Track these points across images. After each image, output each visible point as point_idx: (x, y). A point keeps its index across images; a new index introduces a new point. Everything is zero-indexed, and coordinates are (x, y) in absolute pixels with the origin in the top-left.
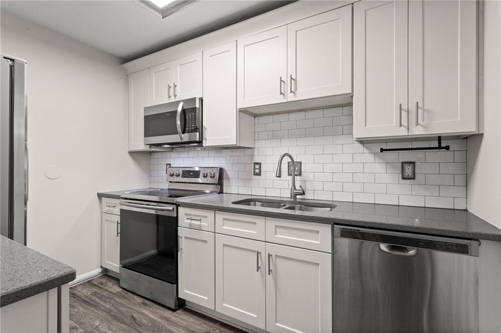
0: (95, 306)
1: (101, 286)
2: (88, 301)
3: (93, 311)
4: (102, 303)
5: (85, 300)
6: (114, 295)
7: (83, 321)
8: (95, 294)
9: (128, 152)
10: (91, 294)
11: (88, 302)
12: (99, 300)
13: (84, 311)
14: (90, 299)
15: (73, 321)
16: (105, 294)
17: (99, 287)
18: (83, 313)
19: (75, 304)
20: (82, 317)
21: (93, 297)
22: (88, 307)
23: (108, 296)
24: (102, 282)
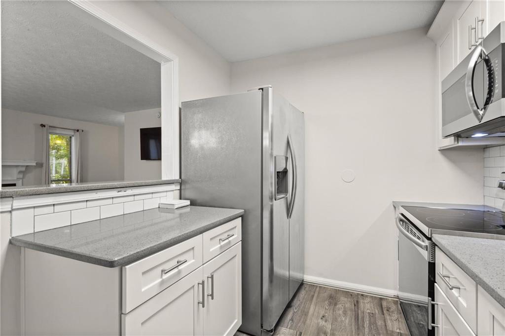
0: (358, 328)
1: (384, 312)
2: (360, 317)
3: (352, 332)
4: (367, 330)
5: (358, 315)
6: (385, 332)
7: (337, 333)
8: (372, 315)
9: (439, 150)
10: (369, 313)
11: (358, 320)
12: (368, 325)
13: (347, 325)
14: (363, 318)
15: (332, 326)
16: (380, 323)
17: (383, 311)
18: (345, 326)
19: (349, 313)
20: (340, 329)
21: (368, 317)
22: (353, 324)
23: (379, 328)
24: (390, 308)
